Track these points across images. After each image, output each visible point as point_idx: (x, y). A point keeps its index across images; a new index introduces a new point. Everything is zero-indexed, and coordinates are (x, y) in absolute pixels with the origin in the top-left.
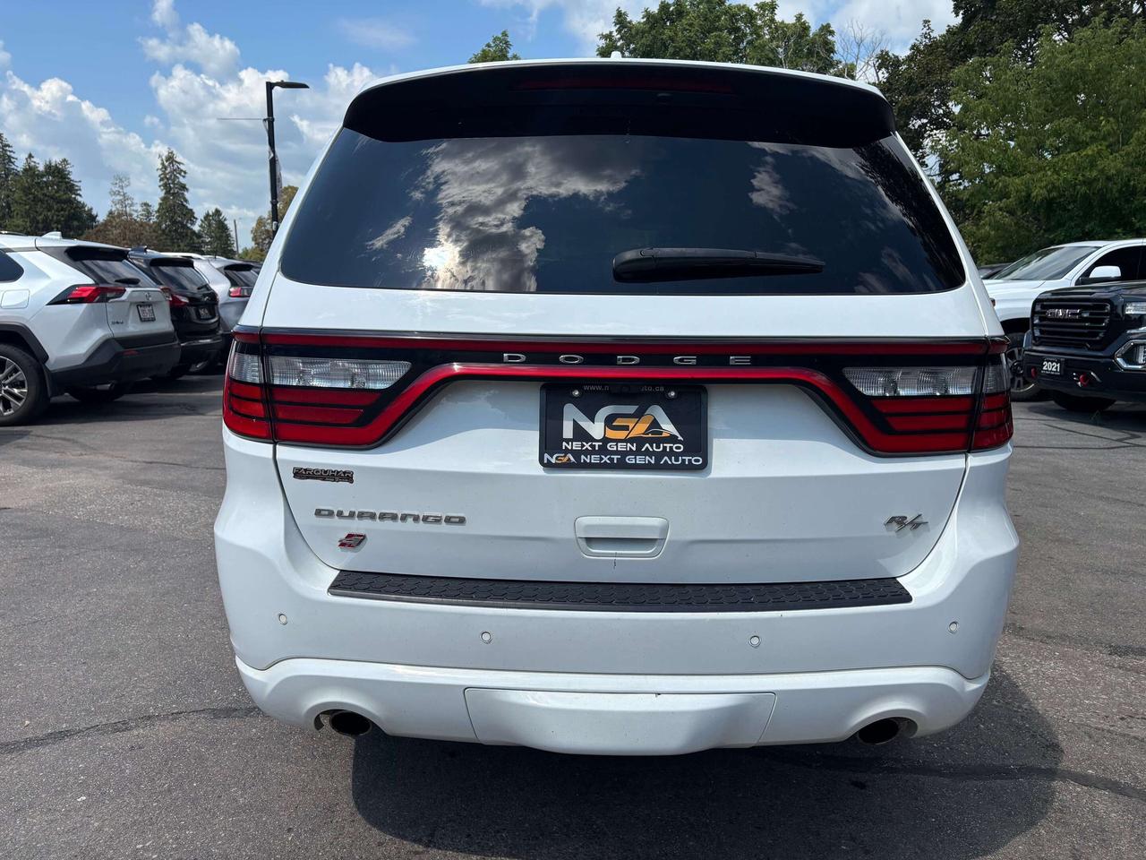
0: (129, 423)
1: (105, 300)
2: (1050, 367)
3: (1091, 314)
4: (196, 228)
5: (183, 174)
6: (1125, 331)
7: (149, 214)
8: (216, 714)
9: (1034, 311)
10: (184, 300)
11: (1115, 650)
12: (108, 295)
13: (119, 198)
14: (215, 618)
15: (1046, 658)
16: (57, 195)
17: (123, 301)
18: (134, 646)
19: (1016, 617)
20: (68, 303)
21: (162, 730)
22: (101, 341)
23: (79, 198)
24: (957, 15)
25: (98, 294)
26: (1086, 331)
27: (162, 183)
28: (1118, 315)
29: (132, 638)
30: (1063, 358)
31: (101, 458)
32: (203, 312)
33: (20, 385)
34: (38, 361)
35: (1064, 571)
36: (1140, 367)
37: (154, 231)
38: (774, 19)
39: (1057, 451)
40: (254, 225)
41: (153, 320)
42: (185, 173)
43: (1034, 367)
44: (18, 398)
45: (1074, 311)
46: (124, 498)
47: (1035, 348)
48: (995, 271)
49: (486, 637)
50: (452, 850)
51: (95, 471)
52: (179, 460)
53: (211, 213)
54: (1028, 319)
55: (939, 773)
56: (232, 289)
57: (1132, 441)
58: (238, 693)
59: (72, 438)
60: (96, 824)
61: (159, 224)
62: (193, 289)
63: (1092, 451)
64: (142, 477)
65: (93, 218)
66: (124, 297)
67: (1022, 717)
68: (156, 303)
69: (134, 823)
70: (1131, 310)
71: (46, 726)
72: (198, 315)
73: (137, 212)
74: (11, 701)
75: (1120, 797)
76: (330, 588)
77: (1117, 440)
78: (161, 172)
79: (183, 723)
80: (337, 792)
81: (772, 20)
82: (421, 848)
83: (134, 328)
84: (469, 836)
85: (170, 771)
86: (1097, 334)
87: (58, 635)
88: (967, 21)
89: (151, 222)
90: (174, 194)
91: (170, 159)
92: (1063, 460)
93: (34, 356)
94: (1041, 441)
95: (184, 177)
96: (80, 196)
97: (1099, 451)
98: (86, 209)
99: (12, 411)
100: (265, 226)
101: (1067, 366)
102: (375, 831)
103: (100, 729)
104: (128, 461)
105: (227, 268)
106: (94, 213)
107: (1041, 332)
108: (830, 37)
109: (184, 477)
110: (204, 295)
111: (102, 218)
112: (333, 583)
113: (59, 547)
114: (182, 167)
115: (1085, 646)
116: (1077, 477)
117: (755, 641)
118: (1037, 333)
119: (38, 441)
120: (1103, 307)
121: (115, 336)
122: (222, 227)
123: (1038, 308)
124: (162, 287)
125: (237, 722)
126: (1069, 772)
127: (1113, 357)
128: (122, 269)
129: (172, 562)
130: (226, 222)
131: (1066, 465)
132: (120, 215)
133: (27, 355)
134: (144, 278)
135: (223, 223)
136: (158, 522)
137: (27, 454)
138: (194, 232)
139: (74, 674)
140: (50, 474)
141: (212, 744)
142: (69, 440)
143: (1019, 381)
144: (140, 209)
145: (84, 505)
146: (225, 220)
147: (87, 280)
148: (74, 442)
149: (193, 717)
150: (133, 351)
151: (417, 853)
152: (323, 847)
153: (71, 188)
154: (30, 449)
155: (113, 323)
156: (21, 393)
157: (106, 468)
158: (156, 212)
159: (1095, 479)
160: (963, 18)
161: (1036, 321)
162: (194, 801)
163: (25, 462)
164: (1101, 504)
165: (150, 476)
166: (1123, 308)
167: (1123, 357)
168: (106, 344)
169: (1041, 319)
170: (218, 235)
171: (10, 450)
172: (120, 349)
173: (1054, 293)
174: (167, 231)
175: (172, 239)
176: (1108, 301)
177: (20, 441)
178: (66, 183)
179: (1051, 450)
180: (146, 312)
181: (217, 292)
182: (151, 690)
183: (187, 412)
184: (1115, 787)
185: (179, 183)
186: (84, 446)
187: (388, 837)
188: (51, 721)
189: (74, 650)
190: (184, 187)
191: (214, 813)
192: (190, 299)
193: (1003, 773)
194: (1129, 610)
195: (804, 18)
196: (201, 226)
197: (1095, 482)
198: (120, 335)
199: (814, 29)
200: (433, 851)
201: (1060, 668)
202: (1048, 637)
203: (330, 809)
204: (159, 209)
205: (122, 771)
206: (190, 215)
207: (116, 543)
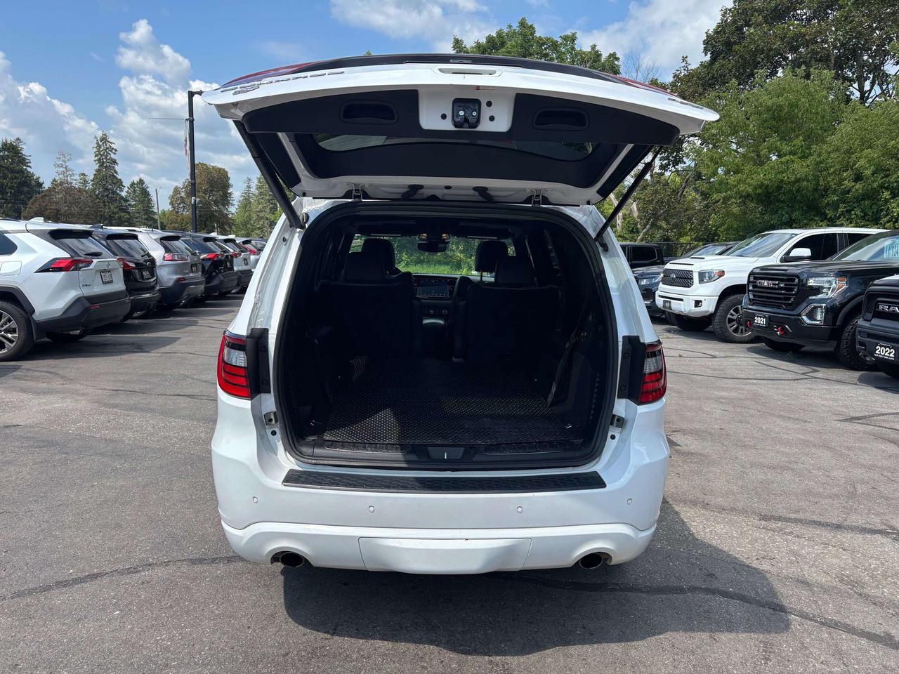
0: (94, 359)
1: (78, 269)
2: (760, 321)
3: (785, 285)
4: (124, 194)
5: (114, 151)
6: (808, 297)
7: (85, 182)
8: (193, 562)
9: (749, 281)
10: (132, 265)
11: (764, 518)
12: (80, 265)
13: (61, 169)
14: (183, 502)
15: (718, 523)
16: (11, 166)
17: (91, 269)
18: (131, 520)
19: (706, 497)
20: (51, 271)
21: (160, 572)
22: (74, 299)
23: (29, 169)
24: (706, 54)
25: (72, 265)
26: (782, 296)
27: (96, 158)
28: (803, 285)
29: (129, 515)
30: (767, 315)
31: (78, 386)
32: (146, 274)
33: (13, 331)
34: (26, 313)
35: (743, 467)
36: (818, 322)
37: (90, 196)
38: (574, 48)
39: (759, 381)
40: (171, 193)
41: (112, 282)
42: (116, 150)
43: (750, 321)
44: (11, 341)
45: (774, 282)
46: (102, 417)
47: (750, 307)
48: (728, 247)
49: (372, 509)
50: (348, 637)
51: (77, 397)
52: (137, 388)
53: (136, 182)
54: (745, 285)
55: (640, 591)
56: (166, 255)
57: (812, 374)
58: (205, 549)
59: (53, 371)
60: (129, 627)
61: (94, 190)
62: (138, 257)
63: (783, 382)
64: (112, 402)
65: (40, 185)
66: (91, 267)
67: (696, 558)
68: (113, 270)
69: (153, 625)
70: (812, 282)
71: (84, 571)
72: (142, 276)
73: (75, 181)
74: (56, 556)
75: (745, 604)
76: (283, 482)
77: (803, 374)
78: (96, 150)
79: (172, 568)
80: (275, 606)
81: (573, 48)
82: (329, 636)
83: (98, 289)
84: (357, 629)
85: (169, 596)
86: (789, 299)
87: (78, 513)
88: (714, 59)
89: (87, 188)
90: (106, 166)
91: (104, 139)
92: (761, 389)
93: (24, 310)
94: (750, 374)
95: (114, 153)
96: (30, 167)
97: (787, 382)
98: (35, 177)
99: (6, 351)
100: (180, 194)
101: (770, 320)
102: (301, 627)
103: (121, 572)
104: (98, 389)
105: (162, 239)
106: (41, 181)
107: (754, 296)
108: (616, 62)
109: (142, 401)
110: (146, 261)
111: (47, 185)
112: (285, 478)
113: (64, 453)
114: (113, 146)
115: (745, 515)
116: (767, 401)
117: (520, 509)
118: (751, 297)
119: (28, 374)
120: (793, 280)
121: (85, 295)
122: (145, 193)
123: (752, 279)
124: (118, 257)
125: (206, 567)
126: (718, 590)
127: (800, 315)
128: (90, 245)
129: (146, 464)
130: (148, 190)
131: (762, 392)
132: (62, 183)
133: (19, 309)
134: (105, 251)
135: (146, 191)
136: (130, 435)
137: (22, 384)
138: (122, 198)
139: (94, 538)
140: (43, 399)
141: (194, 579)
142: (51, 373)
143: (742, 329)
144: (77, 177)
145: (75, 423)
146: (147, 187)
147: (64, 254)
148: (56, 374)
149: (179, 564)
150: (97, 306)
151: (326, 639)
152: (270, 636)
153: (23, 161)
154: (24, 380)
155: (83, 286)
156: (14, 337)
157: (84, 394)
158: (91, 181)
159: (779, 403)
160: (711, 57)
161: (751, 288)
162: (188, 612)
163: (23, 390)
164: (778, 421)
165: (117, 401)
166: (807, 280)
167: (807, 315)
168: (78, 301)
169: (754, 287)
170: (141, 199)
171: (9, 380)
172: (87, 304)
173: (762, 268)
174: (100, 196)
175: (104, 202)
176: (797, 276)
177: (15, 373)
178: (19, 157)
179: (755, 381)
180: (107, 276)
181: (155, 257)
182: (148, 548)
183: (135, 350)
184: (743, 599)
185: (111, 158)
186: (63, 377)
187: (309, 631)
188: (87, 568)
189: (91, 523)
190: (114, 162)
191: (202, 619)
192: (135, 263)
193: (680, 590)
194: (779, 492)
195: (597, 48)
196: (127, 192)
197: (779, 405)
198: (88, 295)
199: (604, 56)
200: (336, 638)
201: (727, 528)
202: (723, 509)
203: (272, 616)
204: (94, 179)
205: (140, 596)
206: (119, 183)
207: (103, 451)
